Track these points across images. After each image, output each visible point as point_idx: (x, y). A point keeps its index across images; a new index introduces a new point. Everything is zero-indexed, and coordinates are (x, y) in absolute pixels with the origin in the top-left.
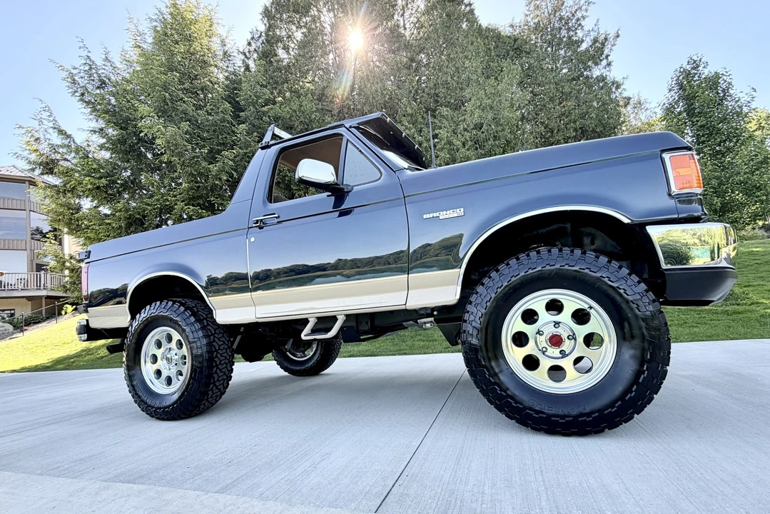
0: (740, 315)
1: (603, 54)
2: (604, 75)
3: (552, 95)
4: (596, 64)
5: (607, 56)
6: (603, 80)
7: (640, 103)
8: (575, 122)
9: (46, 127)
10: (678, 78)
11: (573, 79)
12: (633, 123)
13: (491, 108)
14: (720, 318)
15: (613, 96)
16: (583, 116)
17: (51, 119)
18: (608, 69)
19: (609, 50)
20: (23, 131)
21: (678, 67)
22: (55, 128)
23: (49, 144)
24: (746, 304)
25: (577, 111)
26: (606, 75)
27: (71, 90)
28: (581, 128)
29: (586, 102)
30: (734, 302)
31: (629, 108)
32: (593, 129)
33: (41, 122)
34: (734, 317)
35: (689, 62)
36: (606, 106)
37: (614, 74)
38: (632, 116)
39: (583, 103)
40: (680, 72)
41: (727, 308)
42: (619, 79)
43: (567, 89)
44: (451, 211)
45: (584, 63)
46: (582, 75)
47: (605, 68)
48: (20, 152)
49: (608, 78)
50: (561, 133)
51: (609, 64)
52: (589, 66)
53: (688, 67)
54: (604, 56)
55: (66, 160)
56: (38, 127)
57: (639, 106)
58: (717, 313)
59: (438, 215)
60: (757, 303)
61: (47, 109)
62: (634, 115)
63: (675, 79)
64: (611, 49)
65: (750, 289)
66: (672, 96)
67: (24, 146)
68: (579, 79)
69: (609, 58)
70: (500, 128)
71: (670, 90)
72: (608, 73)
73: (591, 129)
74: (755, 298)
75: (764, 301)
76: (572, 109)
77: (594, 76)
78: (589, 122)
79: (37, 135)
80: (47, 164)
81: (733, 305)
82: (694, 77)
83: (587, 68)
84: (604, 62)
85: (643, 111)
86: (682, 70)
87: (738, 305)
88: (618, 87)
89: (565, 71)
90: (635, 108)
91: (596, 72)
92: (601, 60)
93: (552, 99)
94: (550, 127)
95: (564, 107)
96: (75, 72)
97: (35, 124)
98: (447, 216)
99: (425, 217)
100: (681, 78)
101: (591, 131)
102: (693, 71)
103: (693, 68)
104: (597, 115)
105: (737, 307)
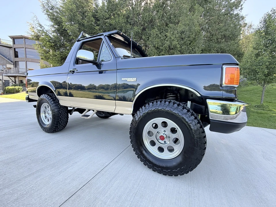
0: (262, 115)
1: (240, 4)
2: (238, 13)
3: (215, 21)
4: (236, 8)
5: (241, 6)
6: (237, 16)
7: (251, 26)
8: (222, 32)
9: (36, 23)
10: (265, 18)
11: (226, 15)
12: (246, 34)
13: (189, 25)
14: (254, 115)
15: (240, 22)
16: (226, 30)
17: (37, 20)
18: (240, 11)
19: (243, 2)
20: (29, 24)
21: (266, 13)
22: (38, 24)
23: (37, 29)
24: (266, 110)
25: (224, 28)
26: (239, 14)
27: (43, 10)
28: (224, 35)
29: (228, 24)
30: (262, 109)
31: (246, 28)
32: (229, 36)
33: (34, 22)
34: (260, 115)
35: (271, 10)
36: (236, 27)
37: (242, 13)
38: (246, 31)
39: (227, 25)
40: (267, 15)
41: (259, 111)
42: (244, 15)
43: (222, 19)
44: (132, 78)
45: (231, 8)
46: (229, 13)
47: (240, 10)
48: (29, 32)
49: (240, 15)
50: (216, 36)
51: (241, 9)
52: (233, 9)
53: (271, 13)
54: (240, 5)
55: (43, 35)
56: (33, 23)
57: (250, 27)
58: (254, 112)
59: (127, 79)
60: (271, 110)
61: (35, 16)
62: (247, 30)
63: (264, 18)
64: (244, 2)
65: (271, 104)
66: (260, 25)
67: (30, 29)
68: (228, 15)
69: (242, 6)
70: (191, 33)
71: (260, 23)
72: (240, 13)
73: (228, 36)
74: (271, 108)
75: (274, 110)
76: (222, 27)
77: (235, 14)
78: (227, 33)
79: (33, 26)
80: (37, 36)
81: (262, 110)
82: (272, 17)
83: (232, 10)
84: (240, 8)
85: (251, 29)
86: (268, 14)
87: (263, 110)
88: (243, 19)
89: (223, 11)
90: (248, 28)
91: (235, 12)
92: (239, 7)
93: (215, 23)
94: (212, 34)
95: (219, 26)
96: (43, 3)
97: (32, 22)
98: (130, 81)
99: (122, 79)
100: (266, 17)
101: (228, 37)
102: (273, 15)
103: (273, 13)
104: (231, 30)
105: (262, 111)
